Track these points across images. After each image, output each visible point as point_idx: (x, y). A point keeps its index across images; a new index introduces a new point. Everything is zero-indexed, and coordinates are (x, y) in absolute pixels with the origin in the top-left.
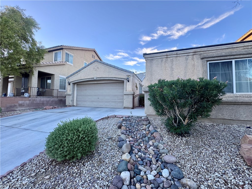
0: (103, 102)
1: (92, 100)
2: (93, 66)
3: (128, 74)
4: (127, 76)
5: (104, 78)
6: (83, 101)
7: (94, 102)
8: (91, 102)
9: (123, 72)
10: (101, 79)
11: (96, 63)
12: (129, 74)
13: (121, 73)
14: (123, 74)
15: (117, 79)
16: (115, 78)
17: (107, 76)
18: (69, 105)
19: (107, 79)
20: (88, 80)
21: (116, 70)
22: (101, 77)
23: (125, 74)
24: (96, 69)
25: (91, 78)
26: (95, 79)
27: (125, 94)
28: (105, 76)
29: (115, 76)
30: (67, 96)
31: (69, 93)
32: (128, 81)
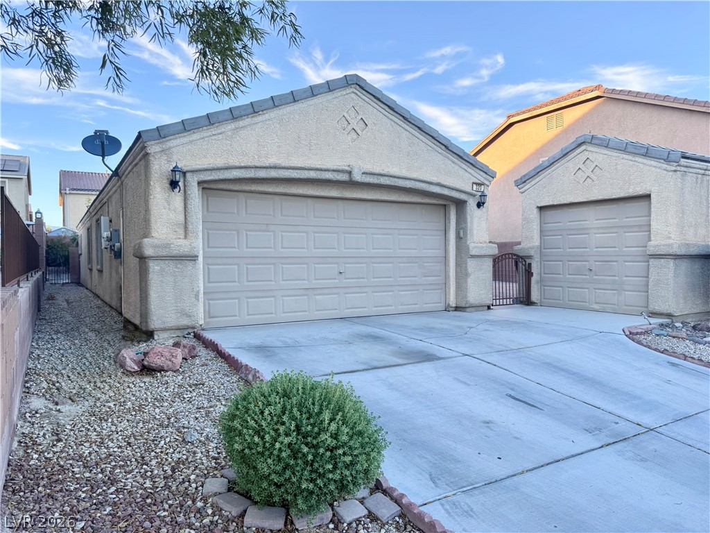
0: (364, 290)
2: (335, 102)
3: (479, 177)
4: (477, 184)
5: (395, 177)
6: (249, 294)
7: (318, 292)
8: (303, 292)
9: (464, 166)
10: (383, 181)
11: (353, 95)
12: (481, 177)
13: (457, 167)
14: (461, 172)
15: (446, 192)
16: (439, 185)
17: (405, 173)
18: (185, 322)
19: (408, 184)
20: (312, 175)
21: (440, 151)
22: (377, 170)
23: (467, 174)
24: (353, 124)
25: (334, 171)
26: (357, 177)
27: (473, 252)
28: (395, 169)
29: (435, 179)
30: (154, 267)
31: (181, 245)
32: (479, 205)
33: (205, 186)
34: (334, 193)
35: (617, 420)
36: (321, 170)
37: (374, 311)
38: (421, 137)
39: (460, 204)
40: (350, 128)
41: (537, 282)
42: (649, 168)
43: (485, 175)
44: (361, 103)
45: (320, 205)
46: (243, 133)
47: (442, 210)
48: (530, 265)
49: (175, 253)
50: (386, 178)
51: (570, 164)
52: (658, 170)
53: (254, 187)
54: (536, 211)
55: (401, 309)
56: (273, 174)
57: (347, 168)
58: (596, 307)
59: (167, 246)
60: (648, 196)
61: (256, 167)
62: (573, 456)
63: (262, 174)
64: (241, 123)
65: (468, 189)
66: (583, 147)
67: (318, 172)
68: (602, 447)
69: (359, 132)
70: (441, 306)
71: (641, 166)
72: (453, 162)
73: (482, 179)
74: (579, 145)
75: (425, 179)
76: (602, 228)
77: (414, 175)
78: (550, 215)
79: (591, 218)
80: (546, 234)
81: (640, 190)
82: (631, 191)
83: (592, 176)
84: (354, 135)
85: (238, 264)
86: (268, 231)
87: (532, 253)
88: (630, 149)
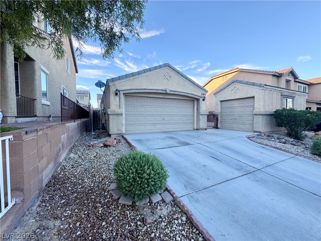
0: (170, 124)
1: (153, 122)
2: (162, 71)
3: (203, 92)
4: (203, 94)
5: (179, 92)
6: (137, 125)
7: (157, 124)
8: (153, 124)
10: (176, 93)
11: (167, 69)
12: (204, 92)
14: (198, 90)
15: (194, 96)
17: (182, 91)
18: (119, 132)
19: (183, 94)
20: (155, 91)
22: (174, 90)
23: (200, 91)
24: (167, 77)
25: (161, 90)
26: (168, 92)
27: (201, 114)
28: (179, 90)
29: (190, 93)
30: (111, 117)
31: (118, 111)
32: (203, 100)
33: (125, 95)
34: (161, 96)
35: (247, 166)
36: (158, 90)
37: (173, 130)
38: (187, 81)
39: (198, 100)
40: (166, 78)
41: (220, 122)
42: (254, 89)
43: (205, 92)
44: (169, 71)
45: (157, 100)
46: (136, 80)
47: (193, 101)
48: (218, 117)
49: (116, 113)
50: (176, 92)
51: (230, 88)
52: (257, 89)
53: (139, 95)
54: (219, 102)
55: (181, 129)
56: (144, 91)
57: (165, 89)
58: (237, 129)
59: (114, 111)
60: (254, 97)
61: (139, 89)
62: (233, 179)
63: (141, 91)
64: (135, 77)
65: (200, 96)
66: (234, 83)
67: (157, 91)
68: (243, 175)
69: (169, 79)
70: (192, 129)
71: (252, 88)
72: (196, 88)
73: (204, 93)
74: (233, 83)
75: (188, 93)
76: (239, 107)
77: (185, 91)
78: (224, 103)
79: (236, 103)
80: (223, 108)
81: (251, 96)
82: (248, 96)
83: (236, 92)
84: (167, 80)
85: (134, 117)
86: (143, 107)
87: (218, 114)
88: (248, 83)
